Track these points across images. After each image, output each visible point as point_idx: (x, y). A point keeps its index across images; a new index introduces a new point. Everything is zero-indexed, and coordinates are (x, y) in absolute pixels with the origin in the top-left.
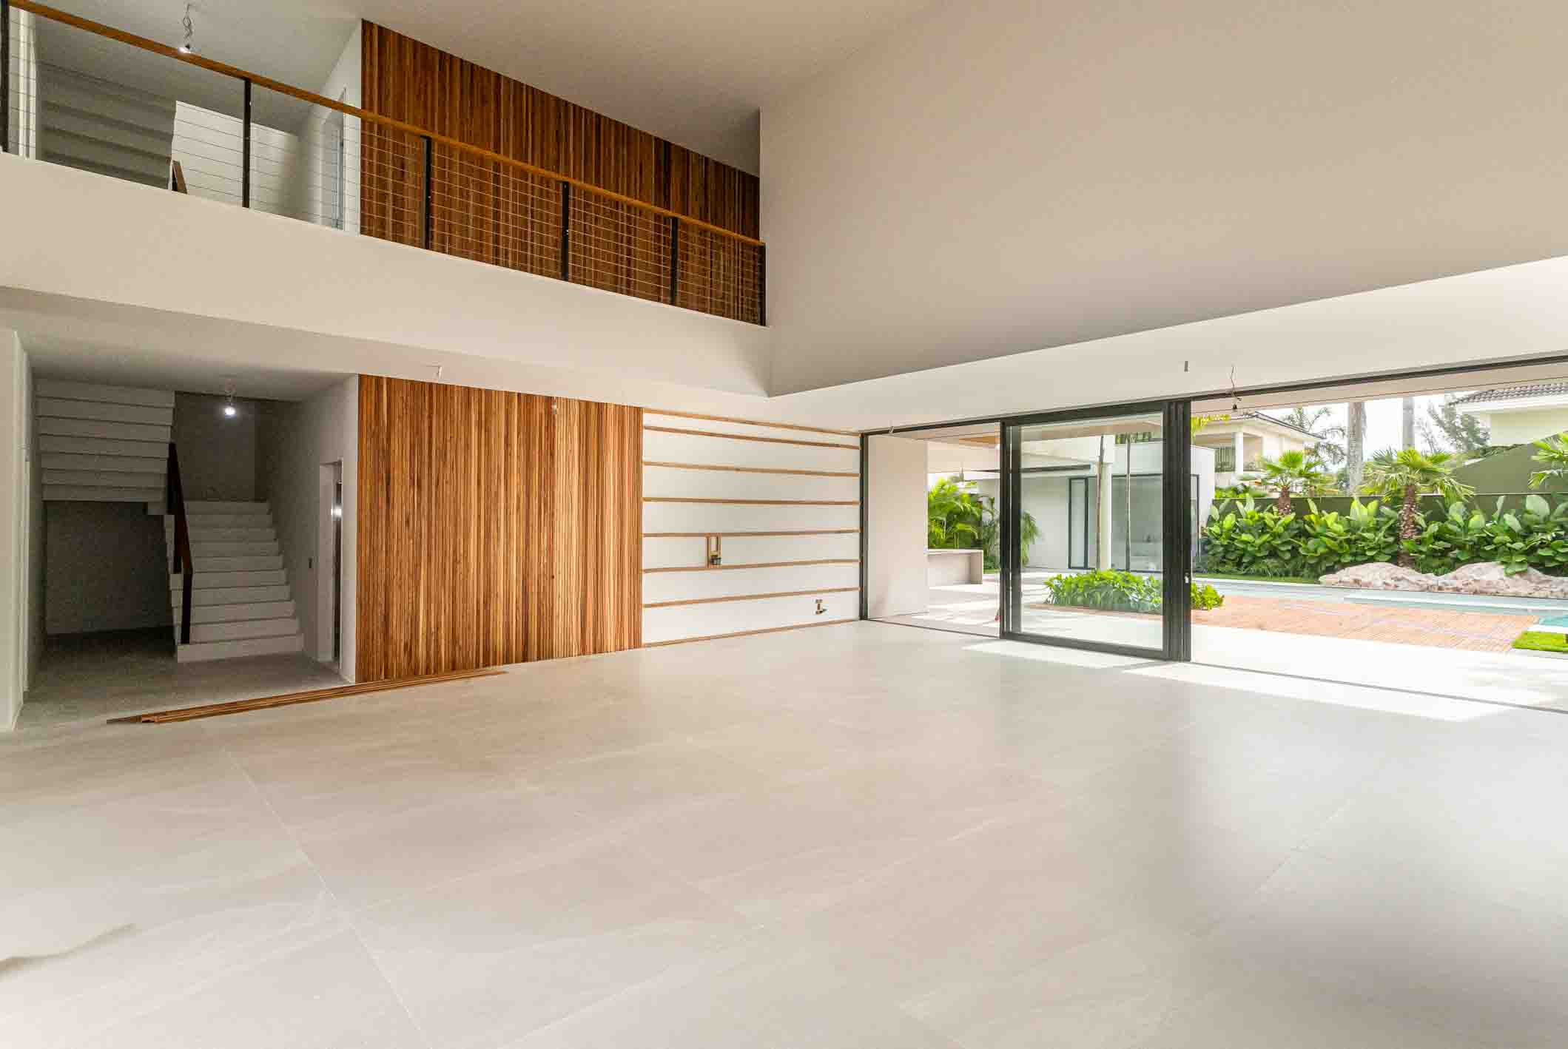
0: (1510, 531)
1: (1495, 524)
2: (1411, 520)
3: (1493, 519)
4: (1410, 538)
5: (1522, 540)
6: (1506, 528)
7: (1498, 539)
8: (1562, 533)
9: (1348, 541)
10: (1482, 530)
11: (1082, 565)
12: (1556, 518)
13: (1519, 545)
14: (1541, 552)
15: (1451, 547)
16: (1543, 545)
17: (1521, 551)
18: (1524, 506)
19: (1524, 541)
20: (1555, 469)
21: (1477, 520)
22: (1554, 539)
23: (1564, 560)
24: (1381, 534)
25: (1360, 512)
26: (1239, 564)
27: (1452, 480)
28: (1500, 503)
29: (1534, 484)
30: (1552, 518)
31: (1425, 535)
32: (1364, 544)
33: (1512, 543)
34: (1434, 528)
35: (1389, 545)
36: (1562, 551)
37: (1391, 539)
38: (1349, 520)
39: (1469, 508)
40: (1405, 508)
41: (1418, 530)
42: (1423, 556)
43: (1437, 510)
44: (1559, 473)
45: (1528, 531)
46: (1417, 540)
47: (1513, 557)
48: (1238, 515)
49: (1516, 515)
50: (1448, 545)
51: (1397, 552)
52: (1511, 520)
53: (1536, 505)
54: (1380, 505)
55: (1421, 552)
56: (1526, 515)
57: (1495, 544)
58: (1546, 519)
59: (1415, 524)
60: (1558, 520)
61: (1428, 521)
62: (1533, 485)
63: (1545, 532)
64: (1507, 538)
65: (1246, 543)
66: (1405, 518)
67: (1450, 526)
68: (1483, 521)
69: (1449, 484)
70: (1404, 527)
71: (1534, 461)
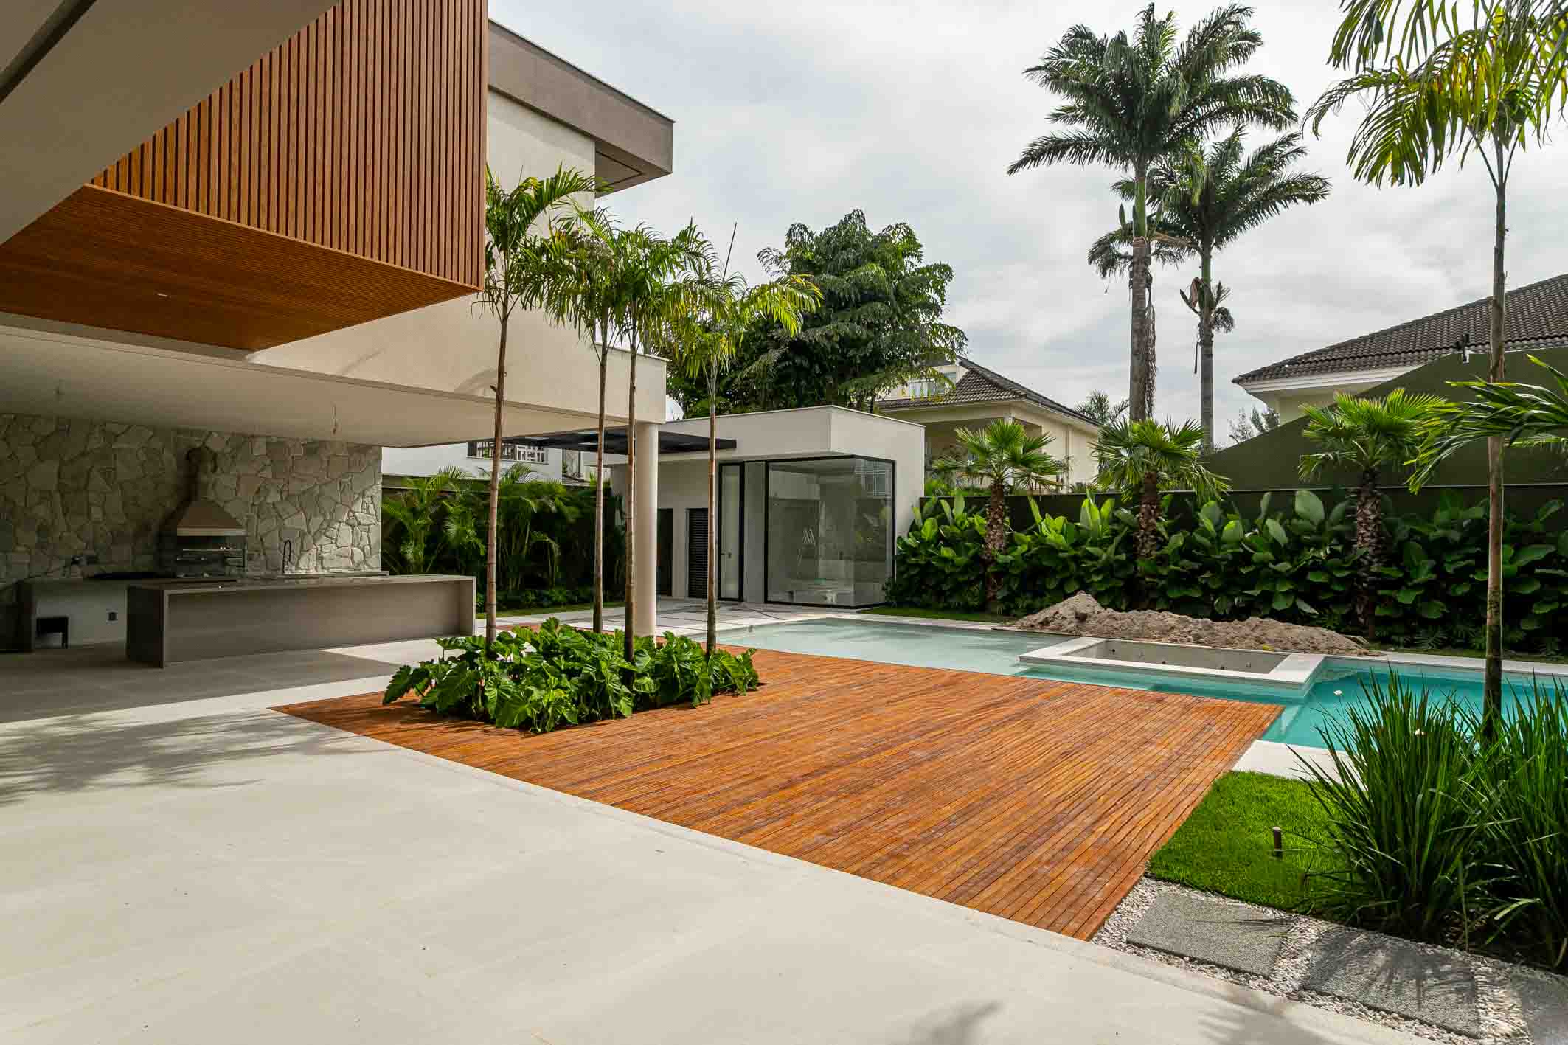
0: (1274, 545)
1: (1255, 534)
2: (1151, 529)
3: (1255, 527)
4: (1148, 555)
5: (1289, 557)
6: (1270, 540)
7: (1257, 556)
8: (1339, 548)
9: (1075, 558)
10: (1239, 543)
11: (736, 596)
12: (1332, 525)
13: (1284, 566)
14: (1312, 577)
15: (1201, 568)
16: (1317, 566)
17: (1287, 575)
18: (1293, 507)
19: (1291, 562)
20: (1330, 451)
21: (1233, 526)
22: (1329, 557)
23: (1341, 589)
24: (1111, 549)
25: (1093, 515)
26: (940, 594)
27: (1202, 468)
28: (1264, 504)
29: (1304, 473)
30: (1328, 528)
31: (1167, 550)
32: (1090, 563)
33: (1275, 563)
34: (1178, 540)
35: (1122, 565)
36: (1339, 575)
37: (1123, 557)
38: (1078, 528)
39: (1226, 508)
40: (1144, 510)
41: (1159, 542)
42: (1164, 582)
43: (1183, 511)
44: (1335, 457)
45: (1296, 545)
46: (1159, 558)
47: (1278, 586)
48: (943, 521)
49: (1281, 523)
50: (1196, 566)
51: (1132, 576)
52: (1275, 528)
53: (1308, 504)
54: (1116, 508)
55: (1161, 577)
56: (1295, 521)
57: (1255, 564)
58: (1321, 528)
59: (1157, 533)
60: (1335, 528)
61: (1172, 530)
62: (1304, 475)
63: (1318, 546)
64: (1269, 555)
65: (945, 560)
66: (1144, 526)
67: (1198, 538)
68: (1241, 530)
69: (1198, 474)
70: (1142, 537)
71: (1306, 438)
